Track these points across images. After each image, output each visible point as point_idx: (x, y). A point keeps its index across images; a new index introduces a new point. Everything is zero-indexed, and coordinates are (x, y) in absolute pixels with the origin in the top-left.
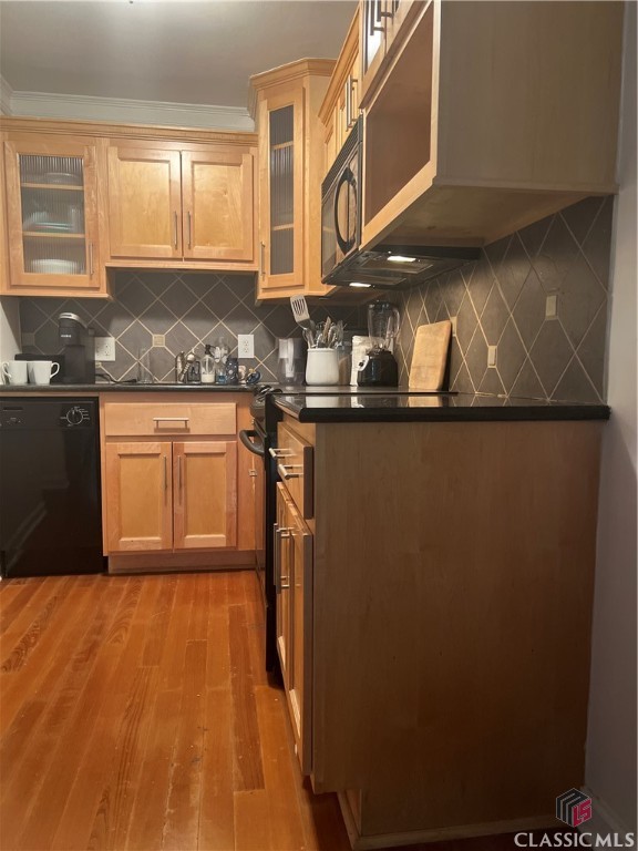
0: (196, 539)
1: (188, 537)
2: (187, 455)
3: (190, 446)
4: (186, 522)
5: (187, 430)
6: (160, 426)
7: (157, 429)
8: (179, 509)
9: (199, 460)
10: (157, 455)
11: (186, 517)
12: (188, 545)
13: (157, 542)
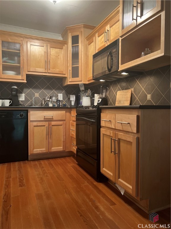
0: (54, 149)
1: (52, 148)
2: (53, 125)
3: (53, 123)
4: (52, 144)
5: (52, 118)
6: (45, 118)
7: (44, 119)
8: (50, 141)
9: (56, 127)
10: (44, 126)
11: (52, 143)
12: (52, 151)
13: (44, 150)
